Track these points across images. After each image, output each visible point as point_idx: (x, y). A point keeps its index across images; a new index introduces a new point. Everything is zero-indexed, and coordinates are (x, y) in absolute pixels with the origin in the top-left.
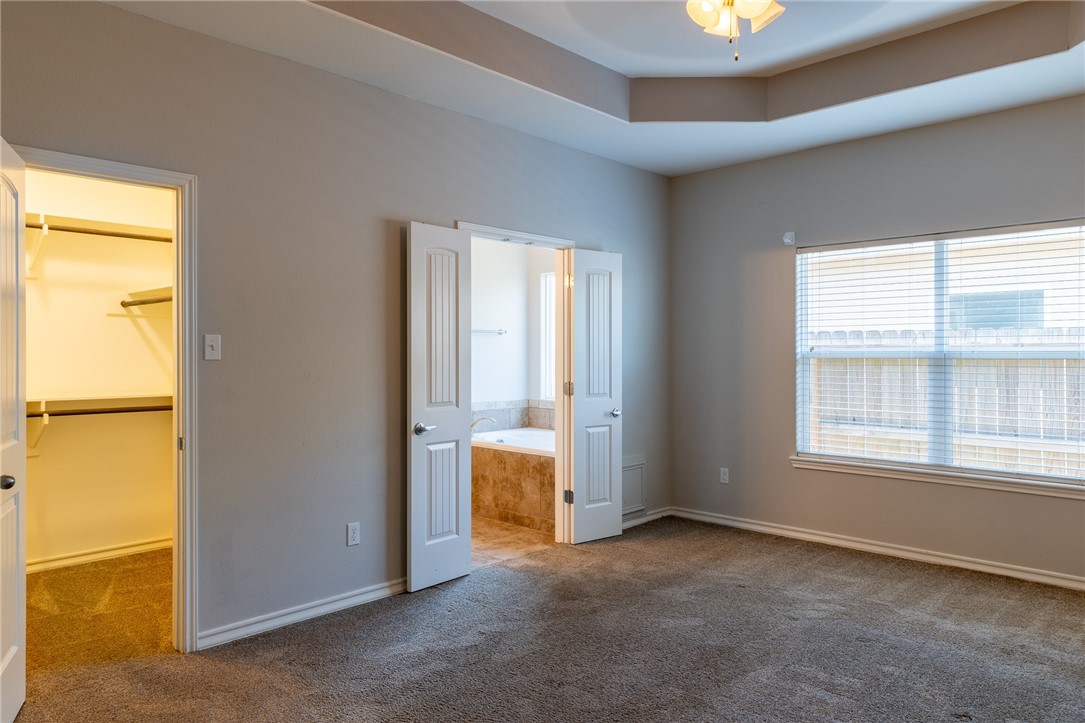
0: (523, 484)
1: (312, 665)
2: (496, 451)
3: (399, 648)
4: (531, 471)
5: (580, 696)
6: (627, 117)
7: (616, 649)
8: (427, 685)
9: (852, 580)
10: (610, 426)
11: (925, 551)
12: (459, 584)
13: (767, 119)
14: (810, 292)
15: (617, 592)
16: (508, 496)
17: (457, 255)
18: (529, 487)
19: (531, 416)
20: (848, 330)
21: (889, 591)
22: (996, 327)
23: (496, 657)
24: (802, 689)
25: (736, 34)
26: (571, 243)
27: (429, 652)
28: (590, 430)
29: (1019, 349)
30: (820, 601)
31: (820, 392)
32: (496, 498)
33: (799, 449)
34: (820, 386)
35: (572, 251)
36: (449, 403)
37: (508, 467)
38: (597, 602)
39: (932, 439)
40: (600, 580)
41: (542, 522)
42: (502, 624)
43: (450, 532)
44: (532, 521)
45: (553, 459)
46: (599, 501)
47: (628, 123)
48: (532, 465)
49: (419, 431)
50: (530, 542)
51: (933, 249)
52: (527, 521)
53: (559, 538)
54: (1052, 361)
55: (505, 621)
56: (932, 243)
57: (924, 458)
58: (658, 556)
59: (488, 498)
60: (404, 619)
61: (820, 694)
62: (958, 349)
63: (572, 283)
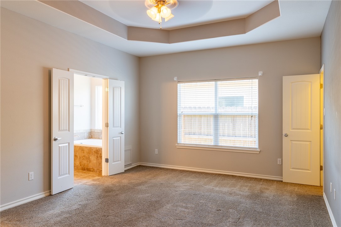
0: (90, 157)
1: (19, 221)
2: (80, 147)
3: (51, 212)
4: (93, 153)
5: (114, 218)
6: (127, 39)
7: (124, 205)
8: (63, 222)
9: (193, 179)
10: (121, 137)
11: (212, 170)
12: (70, 191)
13: (169, 43)
14: (181, 95)
15: (124, 189)
16: (85, 162)
17: (69, 80)
18: (93, 158)
19: (92, 135)
20: (192, 107)
21: (203, 181)
22: (231, 106)
23: (85, 211)
24: (179, 209)
25: (161, 21)
26: (107, 77)
27: (62, 212)
28: (114, 138)
29: (237, 112)
30: (184, 186)
31: (184, 125)
32: (80, 163)
33: (178, 142)
34: (184, 123)
35: (108, 80)
36: (66, 130)
37: (85, 152)
38: (118, 192)
39: (214, 138)
40: (118, 186)
41: (97, 169)
42: (87, 202)
43: (66, 174)
44: (94, 169)
45: (101, 149)
46: (117, 161)
47: (127, 40)
48: (94, 151)
49: (55, 140)
50: (93, 176)
51: (214, 84)
52: (92, 170)
53: (103, 174)
54: (244, 116)
55: (87, 200)
56: (214, 82)
57: (212, 143)
58: (135, 177)
59: (78, 163)
60: (51, 203)
61: (183, 209)
62: (220, 112)
63: (108, 90)
